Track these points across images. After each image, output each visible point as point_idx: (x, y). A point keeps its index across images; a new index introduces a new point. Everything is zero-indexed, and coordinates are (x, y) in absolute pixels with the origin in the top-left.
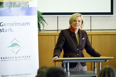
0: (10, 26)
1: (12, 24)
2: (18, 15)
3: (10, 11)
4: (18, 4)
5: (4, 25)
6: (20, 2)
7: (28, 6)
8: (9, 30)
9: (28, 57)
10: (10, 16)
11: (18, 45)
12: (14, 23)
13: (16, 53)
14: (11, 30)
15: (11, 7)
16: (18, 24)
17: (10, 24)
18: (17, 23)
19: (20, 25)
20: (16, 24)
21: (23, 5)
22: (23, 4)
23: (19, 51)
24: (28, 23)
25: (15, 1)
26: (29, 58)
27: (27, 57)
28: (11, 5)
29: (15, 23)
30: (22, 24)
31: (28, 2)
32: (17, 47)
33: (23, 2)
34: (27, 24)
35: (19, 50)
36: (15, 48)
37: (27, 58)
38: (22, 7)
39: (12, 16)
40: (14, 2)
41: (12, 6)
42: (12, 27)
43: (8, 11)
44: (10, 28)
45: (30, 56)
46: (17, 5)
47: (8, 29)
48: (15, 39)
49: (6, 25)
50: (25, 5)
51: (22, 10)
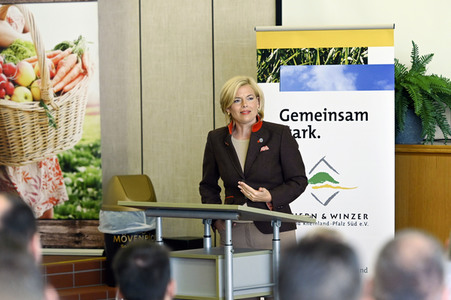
0: (309, 122)
1: (316, 116)
2: (334, 88)
3: (311, 76)
4: (336, 55)
5: (292, 116)
6: (341, 49)
7: (366, 60)
8: (307, 134)
9: (362, 216)
10: (310, 90)
11: (331, 180)
12: (322, 111)
13: (325, 204)
14: (312, 134)
15: (315, 64)
16: (333, 115)
17: (309, 116)
18: (330, 113)
19: (338, 118)
20: (328, 115)
21: (349, 58)
22: (350, 55)
23: (333, 197)
24: (362, 114)
25: (327, 47)
26: (362, 220)
27: (356, 216)
28: (315, 58)
29: (325, 113)
30: (345, 115)
31: (366, 49)
32: (327, 186)
33: (350, 48)
34: (359, 116)
35: (335, 195)
36: (321, 187)
37: (359, 221)
38: (347, 63)
39: (318, 90)
40: (325, 49)
41: (318, 60)
42: (315, 124)
43: (305, 76)
44: (310, 126)
45: (365, 216)
46: (331, 58)
47: (304, 131)
48: (323, 159)
49: (299, 118)
50: (355, 58)
51: (345, 72)
